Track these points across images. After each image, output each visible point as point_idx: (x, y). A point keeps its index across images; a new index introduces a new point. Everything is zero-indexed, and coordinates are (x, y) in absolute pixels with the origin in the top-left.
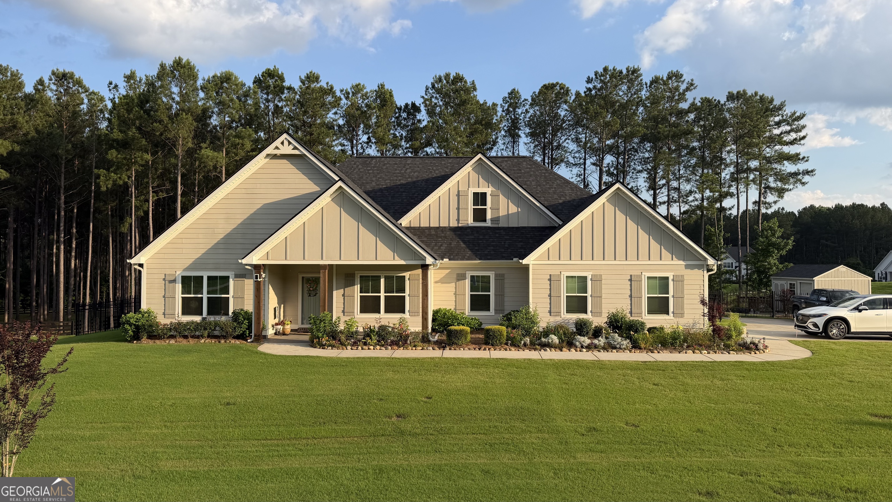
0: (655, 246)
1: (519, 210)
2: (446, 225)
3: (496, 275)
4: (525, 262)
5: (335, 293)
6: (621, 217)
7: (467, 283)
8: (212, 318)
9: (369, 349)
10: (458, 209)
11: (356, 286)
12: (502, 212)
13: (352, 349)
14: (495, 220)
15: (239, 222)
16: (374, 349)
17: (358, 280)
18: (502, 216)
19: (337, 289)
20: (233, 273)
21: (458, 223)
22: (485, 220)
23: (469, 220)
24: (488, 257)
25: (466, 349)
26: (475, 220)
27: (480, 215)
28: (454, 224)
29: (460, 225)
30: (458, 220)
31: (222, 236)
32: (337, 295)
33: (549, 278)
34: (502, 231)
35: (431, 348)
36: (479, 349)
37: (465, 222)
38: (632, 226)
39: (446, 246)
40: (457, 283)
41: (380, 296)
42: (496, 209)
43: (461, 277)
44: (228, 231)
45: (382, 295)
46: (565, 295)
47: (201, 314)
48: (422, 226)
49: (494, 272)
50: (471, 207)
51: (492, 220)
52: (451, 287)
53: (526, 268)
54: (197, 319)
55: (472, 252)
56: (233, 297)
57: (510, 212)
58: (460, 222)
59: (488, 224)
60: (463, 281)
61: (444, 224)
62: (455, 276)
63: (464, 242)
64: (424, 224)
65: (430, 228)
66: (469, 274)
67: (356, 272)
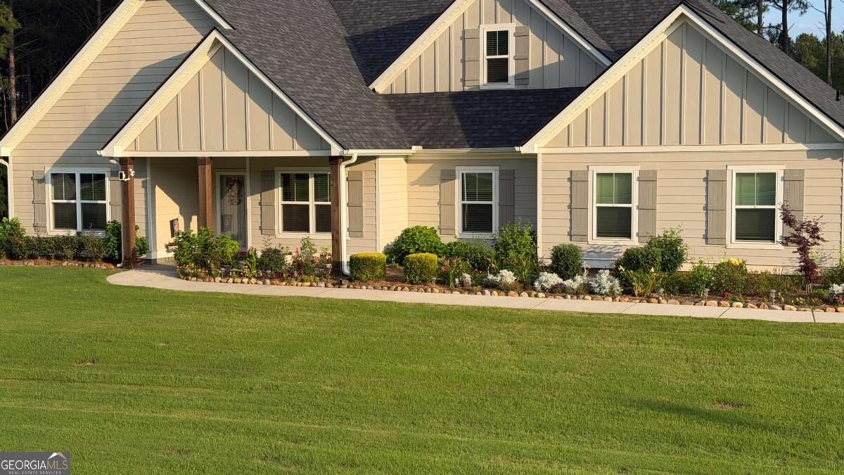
0: (752, 116)
1: (562, 58)
2: (446, 90)
3: (501, 173)
4: (524, 149)
5: (249, 199)
6: (691, 64)
7: (458, 183)
8: (87, 233)
9: (242, 282)
10: (463, 61)
11: (276, 190)
12: (533, 65)
13: (221, 282)
14: (522, 77)
15: (113, 95)
16: (248, 283)
17: (279, 180)
18: (532, 70)
19: (251, 194)
20: (109, 169)
21: (464, 85)
22: (505, 79)
23: (482, 80)
24: (486, 143)
25: (370, 287)
26: (490, 80)
27: (498, 70)
28: (457, 87)
29: (467, 88)
30: (463, 80)
31: (94, 117)
32: (251, 202)
33: (569, 176)
34: (530, 97)
35: (323, 284)
36: (389, 288)
37: (475, 83)
38: (711, 80)
39: (431, 124)
40: (442, 184)
41: (308, 206)
42: (522, 58)
43: (448, 176)
44: (102, 109)
45: (312, 203)
46: (596, 205)
47: (75, 228)
48: (409, 92)
49: (498, 168)
50: (484, 57)
51: (517, 78)
52: (432, 192)
53: (533, 158)
54: (73, 233)
55: (465, 133)
56: (110, 203)
57: (546, 63)
58: (467, 83)
59: (511, 85)
60: (450, 182)
61: (442, 88)
62: (439, 174)
63: (461, 118)
64: (412, 89)
65: (421, 95)
66: (460, 171)
67: (276, 168)
